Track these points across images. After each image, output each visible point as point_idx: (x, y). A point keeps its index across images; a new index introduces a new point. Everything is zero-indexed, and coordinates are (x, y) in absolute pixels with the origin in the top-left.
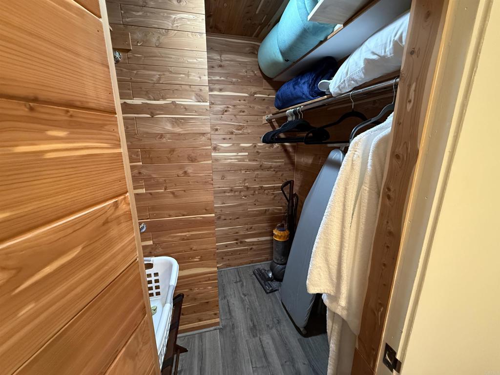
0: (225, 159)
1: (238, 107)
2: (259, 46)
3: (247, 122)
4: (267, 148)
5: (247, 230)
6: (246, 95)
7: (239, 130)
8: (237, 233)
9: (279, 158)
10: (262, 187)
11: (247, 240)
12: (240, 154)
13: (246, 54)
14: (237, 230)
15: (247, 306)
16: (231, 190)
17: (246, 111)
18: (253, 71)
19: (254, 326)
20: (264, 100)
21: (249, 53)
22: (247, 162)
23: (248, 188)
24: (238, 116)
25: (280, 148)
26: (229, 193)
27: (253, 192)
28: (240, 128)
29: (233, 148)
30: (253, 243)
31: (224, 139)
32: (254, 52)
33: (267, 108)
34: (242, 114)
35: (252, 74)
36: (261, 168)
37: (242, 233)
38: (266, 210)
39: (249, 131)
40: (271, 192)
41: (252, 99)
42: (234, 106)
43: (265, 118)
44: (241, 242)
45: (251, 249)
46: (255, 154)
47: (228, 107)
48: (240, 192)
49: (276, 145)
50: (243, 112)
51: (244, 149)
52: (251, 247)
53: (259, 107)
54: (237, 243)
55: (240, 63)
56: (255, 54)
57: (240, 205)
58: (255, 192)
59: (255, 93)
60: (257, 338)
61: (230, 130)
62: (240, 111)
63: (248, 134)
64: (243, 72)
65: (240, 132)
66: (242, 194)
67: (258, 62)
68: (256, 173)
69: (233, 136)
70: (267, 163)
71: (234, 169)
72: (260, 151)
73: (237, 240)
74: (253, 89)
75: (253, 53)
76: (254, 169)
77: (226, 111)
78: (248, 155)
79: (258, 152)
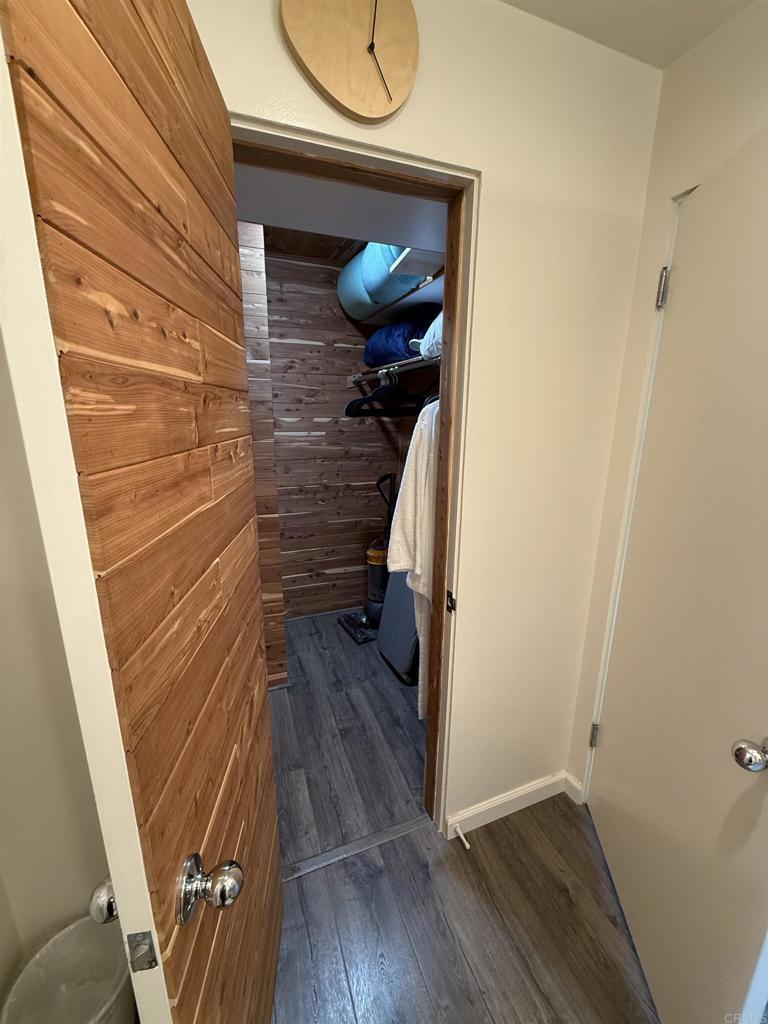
0: (291, 442)
1: (309, 361)
2: (339, 273)
3: (324, 384)
4: (355, 425)
5: (327, 554)
6: (322, 344)
7: (311, 396)
8: (311, 559)
9: (373, 441)
10: (348, 486)
11: (327, 572)
12: (313, 433)
13: (318, 284)
14: (310, 555)
15: (328, 661)
16: (301, 491)
17: (321, 367)
18: (330, 309)
19: (339, 681)
20: (349, 351)
21: (325, 282)
22: (324, 447)
23: (326, 487)
24: (308, 376)
25: (375, 425)
26: (296, 495)
27: (334, 494)
28: (312, 393)
29: (302, 425)
30: (337, 577)
31: (288, 410)
32: (332, 280)
33: (355, 364)
34: (315, 372)
35: (329, 312)
36: (347, 455)
37: (318, 559)
38: (356, 522)
39: (327, 399)
40: (364, 493)
41: (330, 350)
42: (303, 360)
43: (351, 378)
44: (318, 575)
45: (334, 585)
46: (336, 434)
47: (293, 362)
48: (315, 493)
49: (369, 420)
50: (317, 369)
51: (319, 427)
52: (333, 582)
53: (342, 362)
54: (311, 576)
55: (311, 296)
56: (332, 283)
57: (315, 514)
58: (338, 493)
59: (335, 342)
60: (344, 693)
61: (298, 396)
62: (313, 369)
63: (326, 402)
64: (315, 311)
65: (313, 399)
66: (318, 496)
67: (337, 295)
68: (339, 463)
69: (301, 406)
70: (356, 449)
71: (303, 457)
72: (344, 429)
73: (310, 571)
74: (332, 336)
75: (330, 282)
76: (334, 458)
77: (290, 368)
78: (325, 436)
79: (340, 431)
